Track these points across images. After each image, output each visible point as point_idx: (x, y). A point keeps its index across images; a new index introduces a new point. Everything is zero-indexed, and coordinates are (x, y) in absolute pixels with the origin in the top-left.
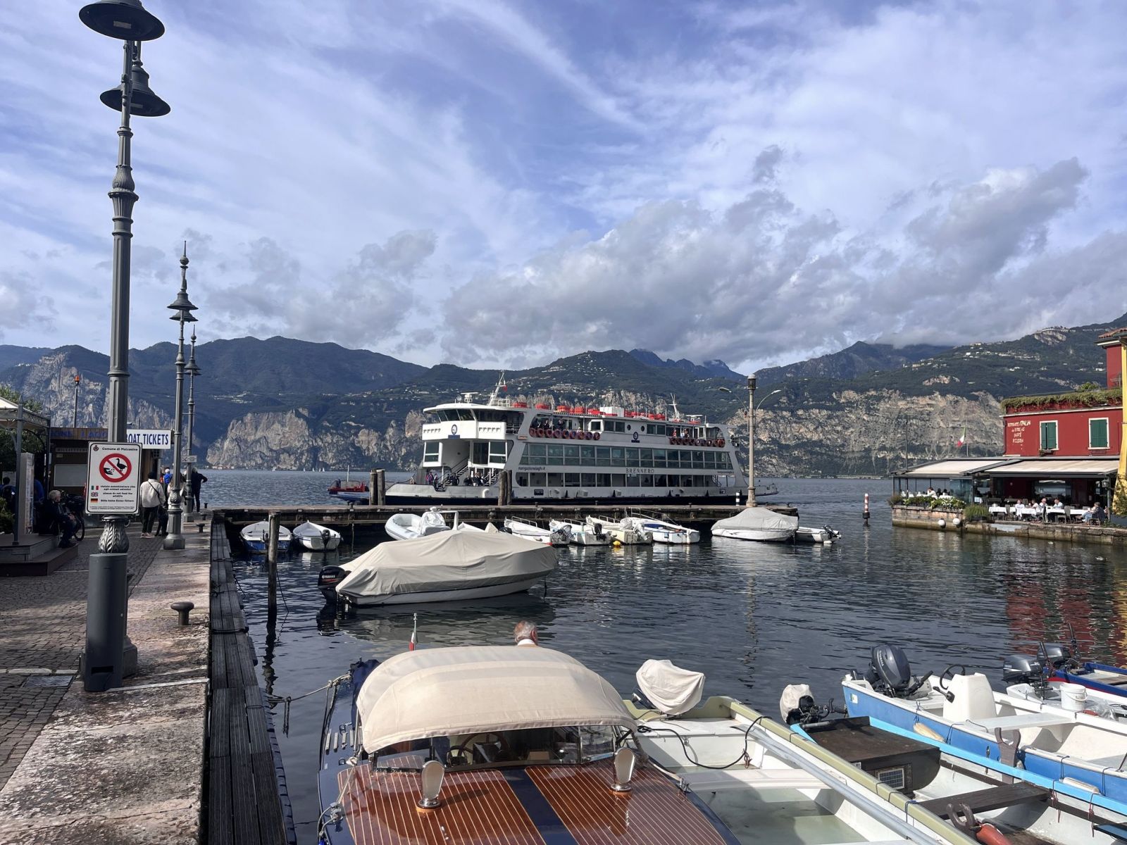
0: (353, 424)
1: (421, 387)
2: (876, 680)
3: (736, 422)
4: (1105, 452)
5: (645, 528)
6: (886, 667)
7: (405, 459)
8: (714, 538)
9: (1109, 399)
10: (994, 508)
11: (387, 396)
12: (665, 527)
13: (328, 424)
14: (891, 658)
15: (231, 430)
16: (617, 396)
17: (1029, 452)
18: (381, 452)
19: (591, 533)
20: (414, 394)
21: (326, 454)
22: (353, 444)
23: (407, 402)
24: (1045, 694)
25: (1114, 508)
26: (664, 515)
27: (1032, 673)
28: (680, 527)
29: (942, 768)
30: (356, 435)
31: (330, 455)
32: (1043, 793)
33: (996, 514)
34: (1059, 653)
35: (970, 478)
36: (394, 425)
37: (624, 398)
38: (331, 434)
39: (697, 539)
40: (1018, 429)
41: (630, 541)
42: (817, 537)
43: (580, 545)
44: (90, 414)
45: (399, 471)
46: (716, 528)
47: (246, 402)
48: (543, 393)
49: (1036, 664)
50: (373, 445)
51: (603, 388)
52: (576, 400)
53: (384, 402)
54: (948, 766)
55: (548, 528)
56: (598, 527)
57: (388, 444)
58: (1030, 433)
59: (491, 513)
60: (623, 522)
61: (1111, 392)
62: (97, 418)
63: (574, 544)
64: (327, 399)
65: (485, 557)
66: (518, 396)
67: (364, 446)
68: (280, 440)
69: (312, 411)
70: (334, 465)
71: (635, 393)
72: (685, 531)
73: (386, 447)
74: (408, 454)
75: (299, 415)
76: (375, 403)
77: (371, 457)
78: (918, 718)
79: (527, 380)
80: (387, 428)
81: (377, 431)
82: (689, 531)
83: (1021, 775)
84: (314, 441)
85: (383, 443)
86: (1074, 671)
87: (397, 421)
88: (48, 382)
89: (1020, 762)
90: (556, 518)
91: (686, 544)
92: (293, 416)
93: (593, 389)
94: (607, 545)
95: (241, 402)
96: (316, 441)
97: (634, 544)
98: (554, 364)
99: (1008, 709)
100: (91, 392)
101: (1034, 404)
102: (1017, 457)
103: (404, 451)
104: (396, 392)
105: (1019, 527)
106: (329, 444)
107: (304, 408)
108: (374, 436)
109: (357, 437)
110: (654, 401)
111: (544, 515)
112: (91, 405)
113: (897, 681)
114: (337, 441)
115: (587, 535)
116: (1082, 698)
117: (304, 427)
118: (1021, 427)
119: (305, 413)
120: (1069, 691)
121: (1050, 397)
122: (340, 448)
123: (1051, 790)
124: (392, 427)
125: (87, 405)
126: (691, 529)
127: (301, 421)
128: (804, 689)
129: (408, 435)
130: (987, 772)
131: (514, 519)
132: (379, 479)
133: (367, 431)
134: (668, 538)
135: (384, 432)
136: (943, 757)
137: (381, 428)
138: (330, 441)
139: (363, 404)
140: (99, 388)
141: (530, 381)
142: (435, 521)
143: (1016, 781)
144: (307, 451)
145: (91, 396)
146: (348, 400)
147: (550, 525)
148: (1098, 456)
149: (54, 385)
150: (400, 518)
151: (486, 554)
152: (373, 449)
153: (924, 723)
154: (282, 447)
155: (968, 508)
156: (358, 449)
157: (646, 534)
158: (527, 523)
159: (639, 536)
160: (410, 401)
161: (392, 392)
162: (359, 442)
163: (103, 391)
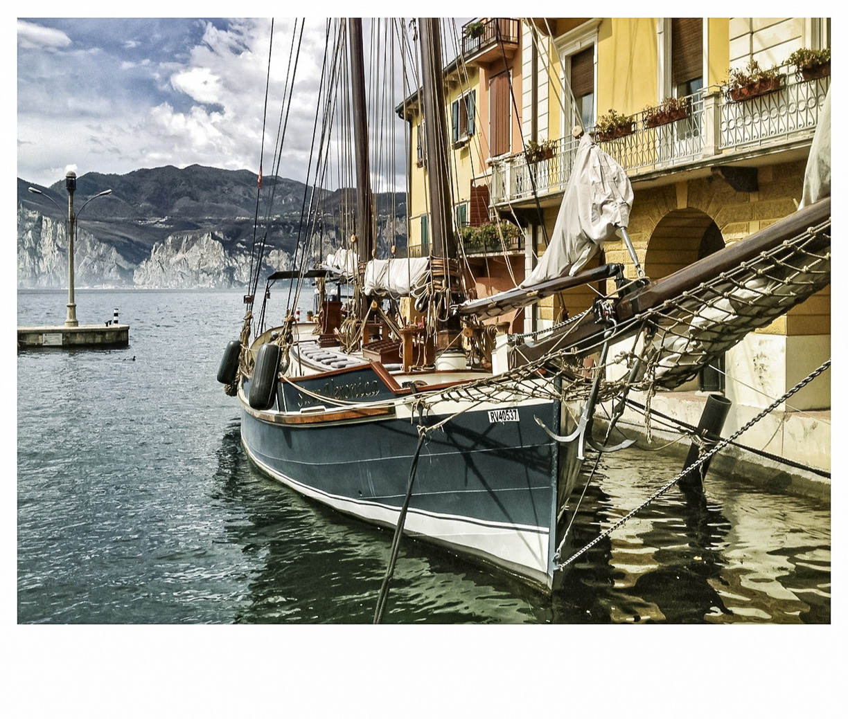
0: (264, 245)
1: (325, 210)
11: (295, 219)
13: (241, 246)
15: (155, 252)
20: (319, 217)
21: (241, 274)
22: (265, 264)
30: (267, 255)
31: (244, 274)
38: (245, 255)
44: (30, 241)
47: (168, 227)
50: (283, 264)
57: (297, 263)
62: (36, 244)
64: (241, 223)
67: (275, 266)
68: (199, 262)
69: (227, 234)
75: (214, 238)
76: (283, 225)
80: (295, 248)
81: (286, 252)
84: (229, 262)
85: (291, 262)
87: (304, 242)
92: (210, 238)
95: (163, 226)
96: (232, 262)
100: (30, 220)
106: (243, 264)
107: (219, 231)
108: (284, 255)
109: (268, 257)
112: (30, 232)
114: (251, 261)
117: (220, 248)
119: (221, 235)
122: (253, 268)
124: (300, 247)
125: (27, 232)
127: (217, 242)
129: (314, 255)
133: (277, 252)
135: (292, 253)
137: (290, 249)
138: (244, 262)
139: (272, 226)
140: (36, 216)
144: (224, 271)
145: (30, 224)
146: (259, 223)
154: (201, 268)
156: (270, 268)
160: (315, 223)
162: (270, 262)
163: (40, 219)
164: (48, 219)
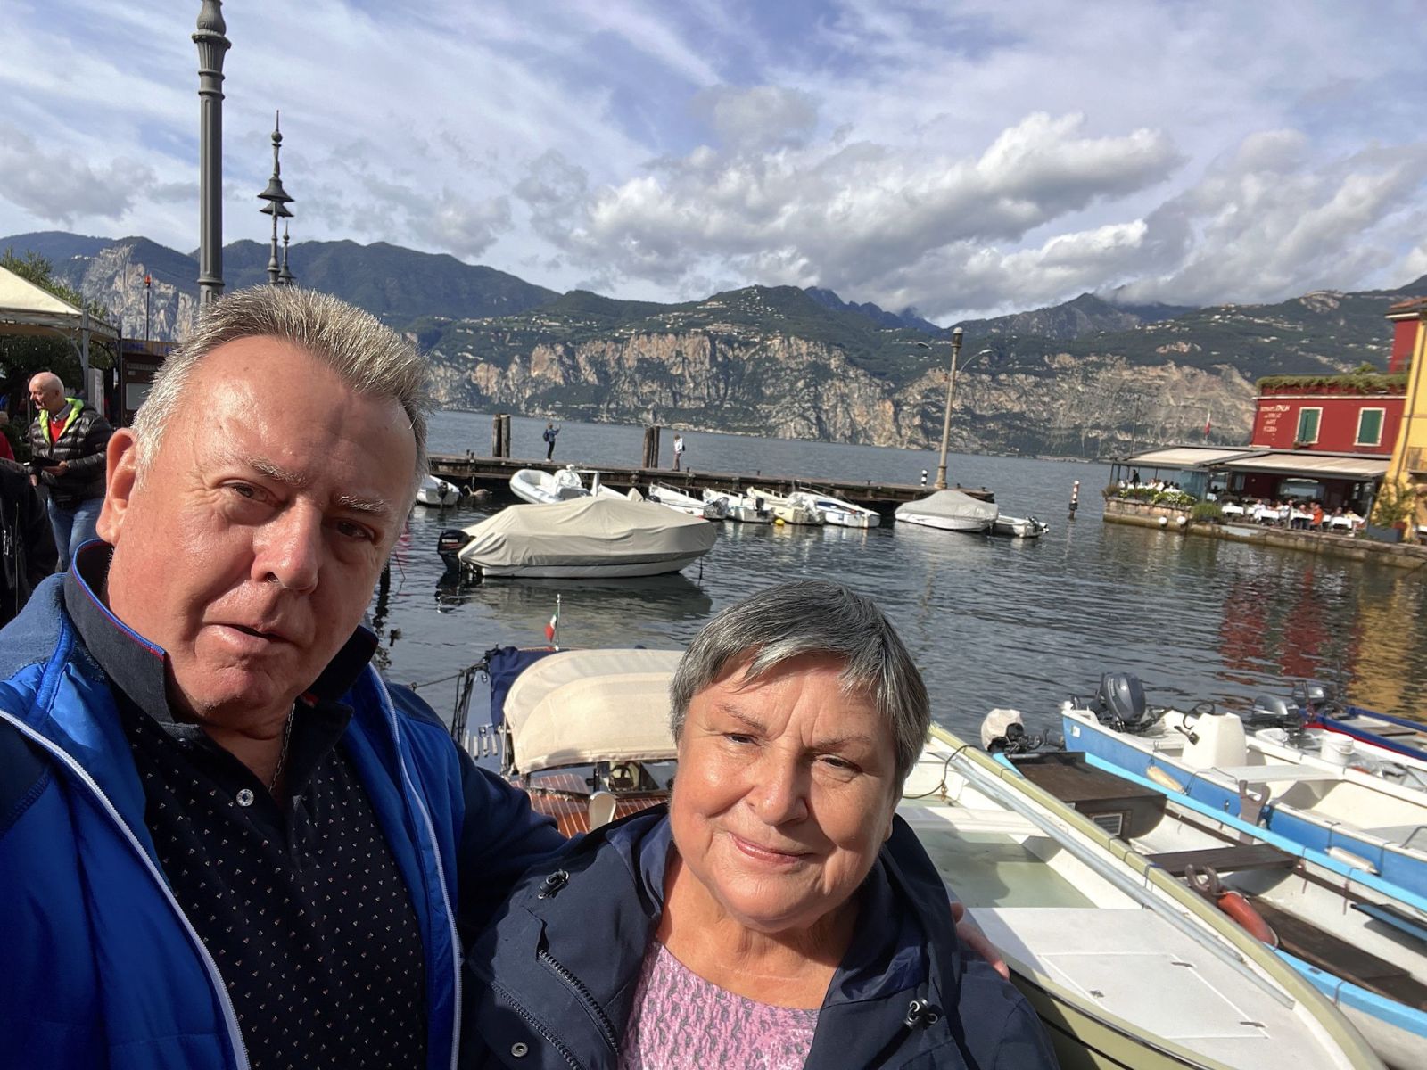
0: (470, 356)
1: (551, 317)
2: (1103, 710)
3: (925, 384)
4: (1373, 450)
5: (819, 507)
6: (1117, 698)
7: (530, 403)
8: (897, 523)
9: (1391, 386)
10: (1229, 508)
11: (512, 325)
12: (839, 507)
13: (441, 355)
14: (1124, 688)
16: (786, 344)
17: (1282, 442)
18: (502, 392)
19: (751, 508)
20: (543, 325)
21: (438, 391)
22: (469, 381)
23: (534, 334)
24: (1299, 742)
25: (1374, 518)
26: (838, 492)
27: (1288, 717)
28: (857, 508)
29: (1166, 818)
30: (473, 369)
31: (443, 392)
32: (1287, 859)
33: (1230, 514)
34: (1319, 693)
35: (1206, 470)
36: (518, 361)
37: (794, 347)
38: (445, 366)
39: (877, 522)
40: (1273, 415)
41: (798, 521)
42: (1020, 530)
43: (737, 521)
44: (161, 323)
45: (522, 415)
46: (901, 512)
48: (696, 334)
49: (1295, 707)
50: (493, 383)
51: (769, 332)
52: (736, 345)
53: (507, 332)
54: (1173, 815)
55: (700, 498)
56: (760, 502)
57: (511, 383)
58: (1286, 421)
59: (634, 477)
60: (791, 499)
61: (1395, 378)
62: (170, 328)
63: (730, 519)
64: (441, 324)
65: (633, 530)
66: (666, 335)
67: (483, 384)
69: (422, 338)
70: (447, 403)
71: (807, 340)
72: (863, 513)
73: (507, 386)
74: (533, 397)
76: (496, 333)
77: (490, 397)
78: (1153, 761)
79: (678, 317)
80: (510, 363)
81: (497, 367)
82: (868, 513)
83: (1262, 835)
85: (504, 382)
86: (1335, 715)
87: (521, 357)
88: (111, 280)
89: (1263, 822)
90: (711, 487)
91: (863, 528)
93: (757, 333)
94: (769, 523)
97: (802, 524)
98: (712, 299)
99: (1256, 757)
100: (161, 296)
101: (1297, 385)
102: (1266, 448)
103: (528, 393)
104: (522, 321)
105: (1255, 532)
106: (442, 378)
107: (412, 332)
108: (494, 372)
109: (474, 372)
110: (829, 352)
111: (696, 482)
112: (162, 312)
113: (1127, 715)
114: (451, 376)
115: (746, 510)
116: (1348, 751)
118: (1276, 413)
119: (414, 338)
120: (1332, 742)
121: (1318, 379)
122: (454, 384)
123: (1299, 857)
124: (516, 363)
125: (158, 312)
126: (871, 509)
128: (1013, 716)
129: (534, 374)
130: (1221, 827)
131: (662, 486)
132: (504, 426)
133: (486, 366)
134: (842, 519)
135: (506, 369)
136: (1169, 805)
137: (502, 363)
138: (443, 375)
139: (482, 333)
140: (171, 291)
141: (683, 318)
142: (570, 481)
143: (1256, 842)
145: (162, 301)
146: (464, 327)
147: (704, 495)
148: (1364, 454)
149: (118, 284)
150: (527, 475)
151: (633, 526)
152: (493, 388)
153: (1159, 767)
155: (1197, 506)
156: (475, 387)
157: (819, 514)
158: (676, 491)
159: (810, 516)
160: (537, 333)
161: (516, 321)
162: (476, 379)
163: (176, 296)
164: (187, 297)
